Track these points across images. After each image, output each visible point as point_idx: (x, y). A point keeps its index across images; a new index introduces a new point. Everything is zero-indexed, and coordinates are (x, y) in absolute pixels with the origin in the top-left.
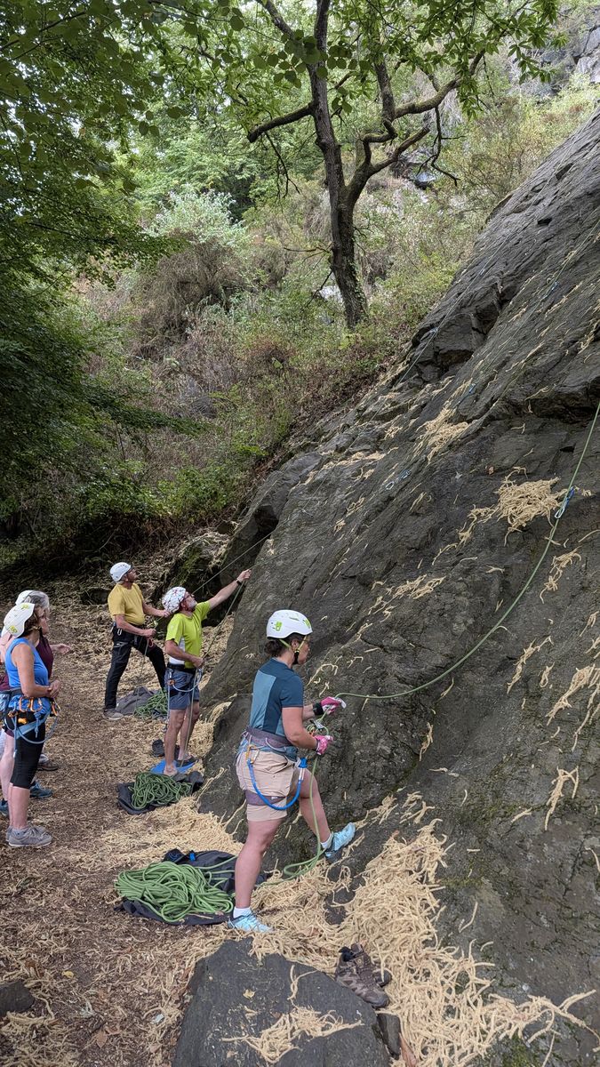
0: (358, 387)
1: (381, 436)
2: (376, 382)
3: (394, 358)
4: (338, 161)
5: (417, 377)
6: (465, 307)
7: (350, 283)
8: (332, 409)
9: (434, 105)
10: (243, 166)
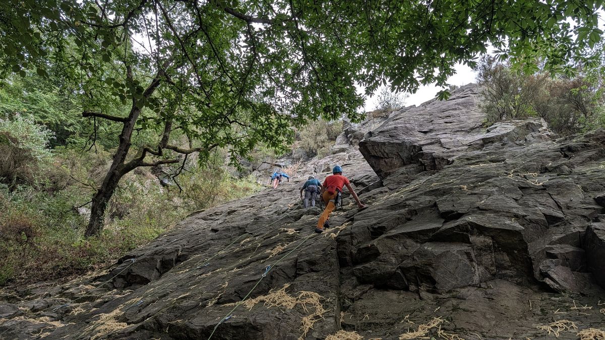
0: (71, 274)
1: (68, 311)
2: (84, 275)
3: (103, 265)
4: (126, 151)
5: (111, 282)
6: (157, 254)
7: (99, 212)
8: (46, 280)
9: (187, 153)
10: (72, 124)
